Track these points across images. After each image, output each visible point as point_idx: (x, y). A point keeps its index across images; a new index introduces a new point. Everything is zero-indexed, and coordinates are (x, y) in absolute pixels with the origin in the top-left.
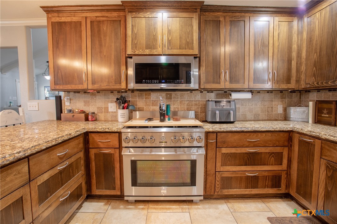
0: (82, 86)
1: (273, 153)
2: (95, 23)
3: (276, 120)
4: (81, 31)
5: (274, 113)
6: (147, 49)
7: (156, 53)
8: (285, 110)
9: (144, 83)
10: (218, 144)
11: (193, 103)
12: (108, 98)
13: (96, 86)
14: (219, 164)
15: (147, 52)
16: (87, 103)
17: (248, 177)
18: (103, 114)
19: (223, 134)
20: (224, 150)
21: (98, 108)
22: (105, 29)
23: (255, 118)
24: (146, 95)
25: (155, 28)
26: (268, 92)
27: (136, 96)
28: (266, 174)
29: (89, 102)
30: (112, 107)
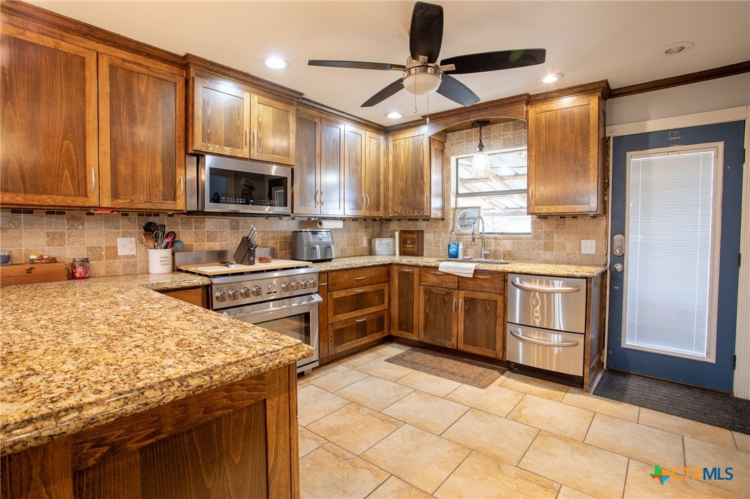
0: (85, 199)
1: (377, 291)
2: (120, 73)
3: (362, 255)
5: (360, 246)
6: (226, 145)
7: (240, 155)
8: (370, 242)
10: (330, 287)
11: (270, 235)
12: (117, 228)
13: (120, 201)
14: (330, 314)
15: (227, 151)
17: (358, 323)
18: (104, 261)
19: (334, 274)
20: (336, 295)
21: (90, 249)
22: (143, 90)
23: (342, 254)
24: (196, 222)
25: (239, 115)
26: (353, 220)
27: (177, 224)
28: (372, 317)
29: (62, 235)
30: (127, 246)
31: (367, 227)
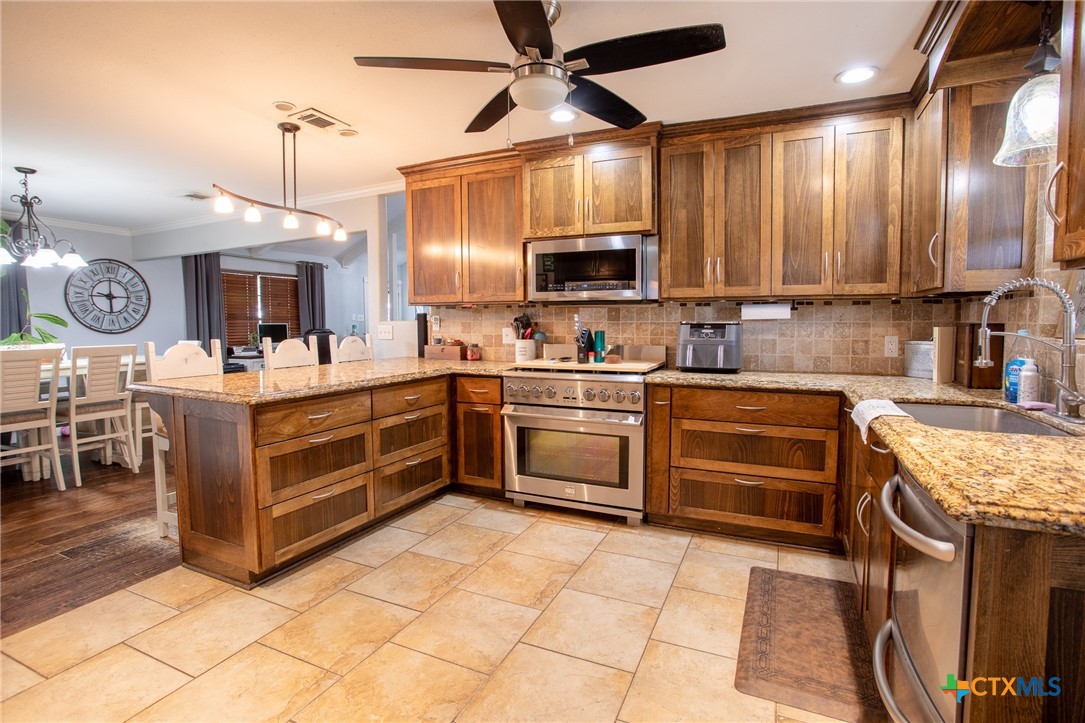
0: (453, 296)
1: (800, 440)
2: (475, 186)
4: (453, 202)
5: (872, 355)
6: (556, 226)
7: (572, 233)
9: (551, 291)
10: (675, 410)
11: (665, 328)
12: (503, 319)
13: (475, 296)
14: (676, 452)
15: (557, 232)
16: (466, 328)
17: (741, 486)
18: (493, 348)
19: (685, 392)
20: (687, 425)
21: (485, 336)
22: (490, 194)
23: (816, 366)
24: (569, 312)
25: (570, 185)
27: (551, 314)
28: (783, 486)
29: (469, 325)
30: (508, 335)
31: (897, 317)
